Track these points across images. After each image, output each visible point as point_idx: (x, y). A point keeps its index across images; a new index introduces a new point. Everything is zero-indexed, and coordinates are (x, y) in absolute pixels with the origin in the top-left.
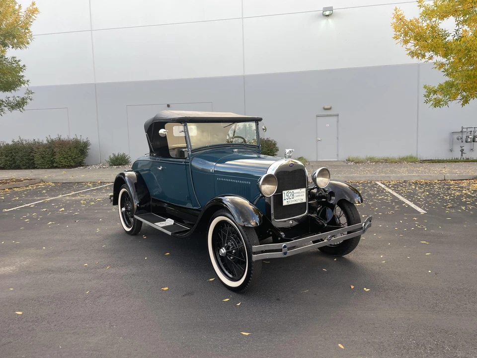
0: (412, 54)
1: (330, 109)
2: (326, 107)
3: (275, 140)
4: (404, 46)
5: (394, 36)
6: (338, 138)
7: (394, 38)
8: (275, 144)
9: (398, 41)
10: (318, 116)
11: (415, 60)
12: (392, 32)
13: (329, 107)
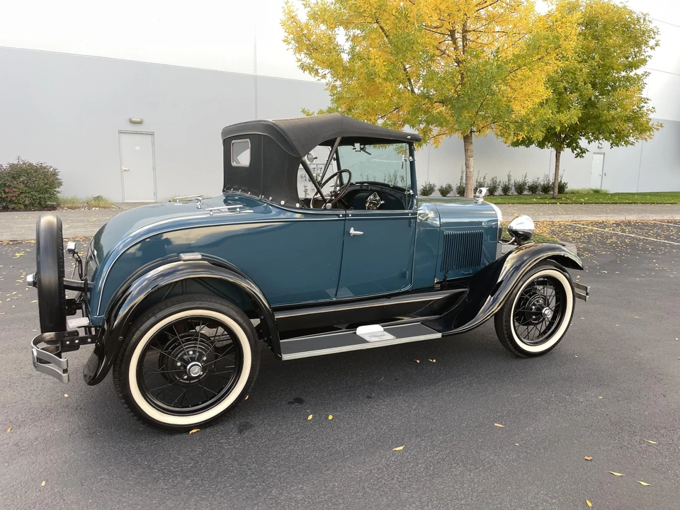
0: (303, 67)
1: (140, 123)
2: (134, 120)
3: (54, 166)
4: (298, 55)
5: (283, 38)
6: (154, 169)
7: (285, 41)
8: (55, 174)
9: (287, 47)
10: (120, 132)
11: (307, 77)
12: (282, 34)
13: (138, 120)
